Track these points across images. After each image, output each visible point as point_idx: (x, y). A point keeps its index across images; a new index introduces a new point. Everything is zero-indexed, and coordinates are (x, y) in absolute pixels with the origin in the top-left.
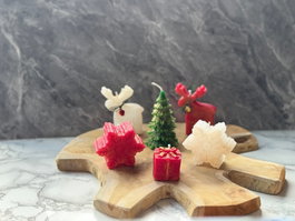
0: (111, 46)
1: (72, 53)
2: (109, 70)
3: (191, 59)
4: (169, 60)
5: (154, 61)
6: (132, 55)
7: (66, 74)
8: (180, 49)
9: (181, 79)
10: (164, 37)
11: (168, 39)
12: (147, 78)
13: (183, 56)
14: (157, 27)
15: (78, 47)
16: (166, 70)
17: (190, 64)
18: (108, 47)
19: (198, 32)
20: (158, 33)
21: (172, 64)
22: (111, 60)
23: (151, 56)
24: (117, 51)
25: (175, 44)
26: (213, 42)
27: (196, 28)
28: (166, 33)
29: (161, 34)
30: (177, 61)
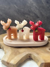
0: (16, 7)
1: (3, 8)
3: (41, 11)
4: (34, 11)
5: (30, 12)
6: (22, 10)
7: (1, 16)
8: (38, 8)
9: (38, 17)
10: (33, 4)
11: (34, 5)
12: (27, 17)
13: (39, 10)
15: (5, 7)
16: (33, 15)
17: (41, 13)
18: (15, 7)
19: (43, 2)
20: (31, 3)
21: (35, 13)
24: (18, 8)
25: (36, 6)
26: (48, 6)
27: (42, 1)
28: (33, 3)
29: (32, 3)
30: (37, 12)
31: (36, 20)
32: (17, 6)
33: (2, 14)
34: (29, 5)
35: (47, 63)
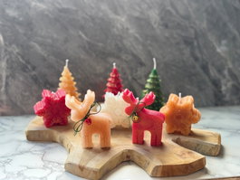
0: (83, 36)
1: (49, 41)
2: (82, 56)
3: (150, 48)
4: (132, 49)
5: (120, 50)
6: (101, 44)
7: (45, 60)
8: (141, 39)
9: (142, 64)
10: (127, 29)
11: (131, 31)
13: (143, 45)
14: (121, 21)
15: (55, 36)
16: (130, 57)
17: (149, 52)
18: (80, 36)
19: (155, 26)
20: (122, 26)
21: (135, 52)
22: (84, 48)
23: (117, 45)
24: (88, 40)
25: (137, 35)
26: (167, 35)
27: (153, 23)
28: (129, 26)
29: (125, 27)
30: (139, 50)
31: (137, 71)
32: (86, 35)
33: (46, 55)
34: (117, 33)
35: (168, 166)
